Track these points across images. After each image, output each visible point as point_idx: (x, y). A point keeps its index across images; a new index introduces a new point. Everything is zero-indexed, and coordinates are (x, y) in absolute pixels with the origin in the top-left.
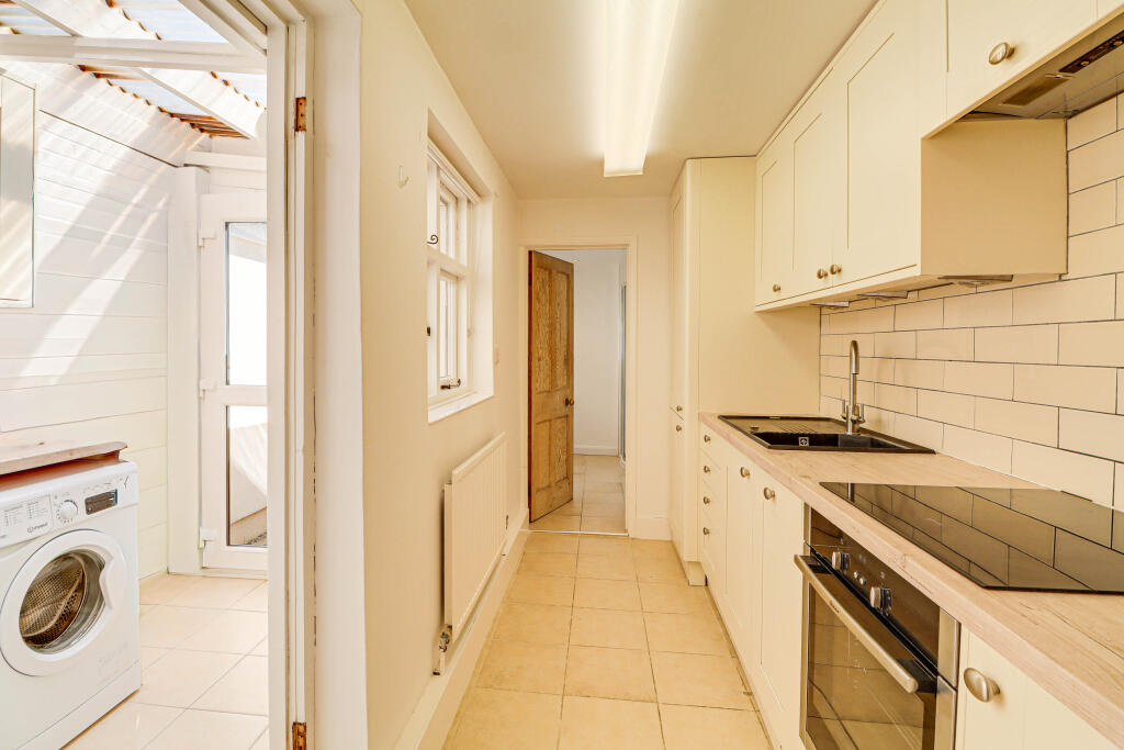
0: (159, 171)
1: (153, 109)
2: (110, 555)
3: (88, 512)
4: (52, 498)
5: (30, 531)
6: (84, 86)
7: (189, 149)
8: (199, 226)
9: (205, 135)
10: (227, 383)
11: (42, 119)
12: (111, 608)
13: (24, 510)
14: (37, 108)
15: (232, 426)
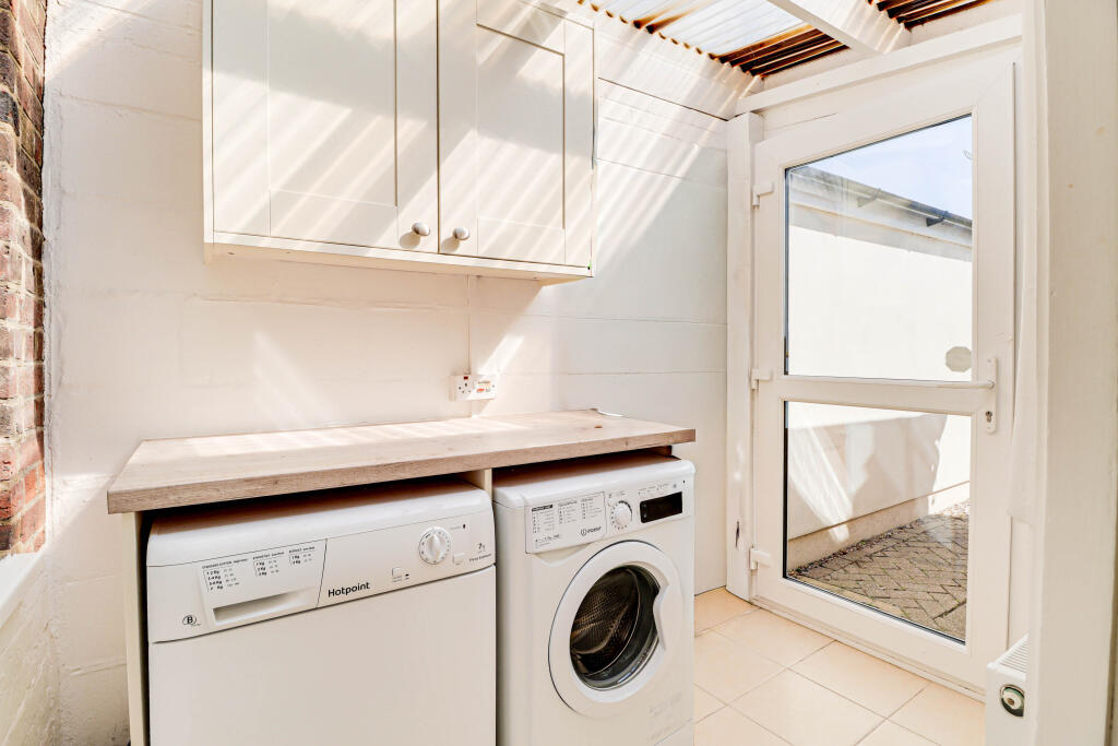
0: (710, 128)
1: (704, 56)
2: (666, 581)
3: (644, 520)
4: (607, 496)
5: (583, 533)
6: (640, 44)
7: (740, 98)
8: (753, 183)
9: (757, 77)
10: (786, 373)
11: (602, 87)
12: (664, 647)
13: (578, 507)
14: (597, 75)
15: (790, 426)
